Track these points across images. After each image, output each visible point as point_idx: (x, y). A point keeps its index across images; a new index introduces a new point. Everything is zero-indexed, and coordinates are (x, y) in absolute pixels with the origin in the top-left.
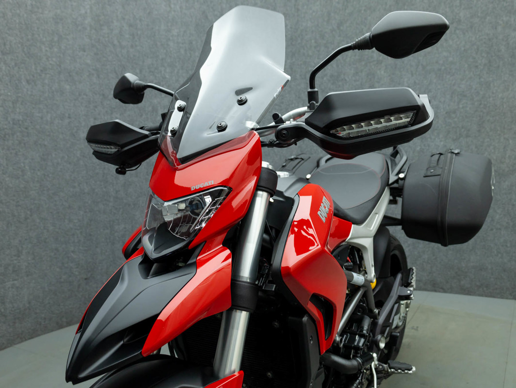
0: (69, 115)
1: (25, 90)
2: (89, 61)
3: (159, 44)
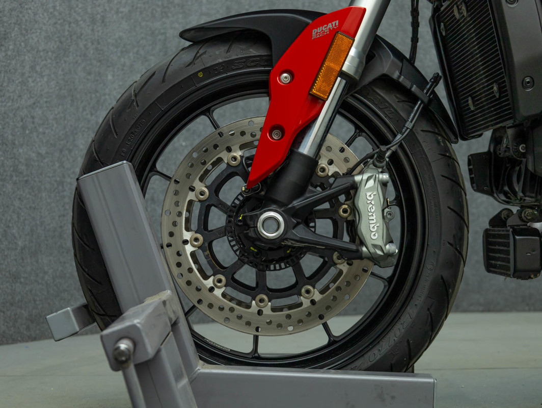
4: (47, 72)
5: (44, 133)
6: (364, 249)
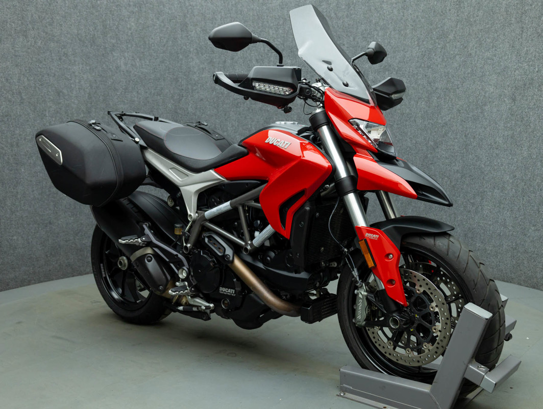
3: (373, 8)
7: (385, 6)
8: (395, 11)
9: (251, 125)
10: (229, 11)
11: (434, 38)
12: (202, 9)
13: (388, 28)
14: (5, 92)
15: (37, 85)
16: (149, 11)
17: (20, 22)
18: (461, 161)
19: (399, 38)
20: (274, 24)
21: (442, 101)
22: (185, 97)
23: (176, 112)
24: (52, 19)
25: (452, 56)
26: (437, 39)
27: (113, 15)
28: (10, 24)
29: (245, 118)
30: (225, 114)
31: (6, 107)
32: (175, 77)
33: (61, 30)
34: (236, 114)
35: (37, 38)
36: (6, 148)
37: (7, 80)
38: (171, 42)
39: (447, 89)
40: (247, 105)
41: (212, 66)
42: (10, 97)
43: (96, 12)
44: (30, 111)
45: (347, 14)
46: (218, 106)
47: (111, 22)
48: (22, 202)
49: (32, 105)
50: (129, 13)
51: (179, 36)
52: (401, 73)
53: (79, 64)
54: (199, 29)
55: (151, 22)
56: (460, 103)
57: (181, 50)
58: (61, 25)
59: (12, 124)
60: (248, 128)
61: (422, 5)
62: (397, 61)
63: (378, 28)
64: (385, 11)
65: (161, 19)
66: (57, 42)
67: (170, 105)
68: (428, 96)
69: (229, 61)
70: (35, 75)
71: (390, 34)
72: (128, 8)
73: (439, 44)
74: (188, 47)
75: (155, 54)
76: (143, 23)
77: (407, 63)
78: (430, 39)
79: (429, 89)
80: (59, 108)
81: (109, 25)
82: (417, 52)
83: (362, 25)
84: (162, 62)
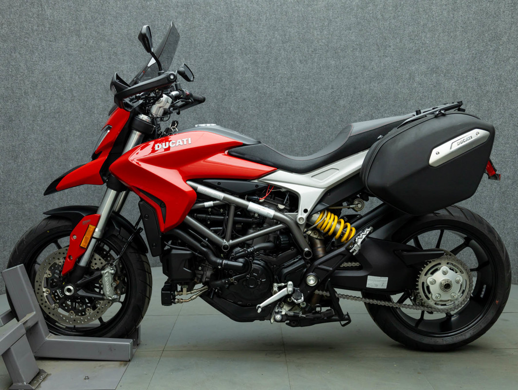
0: (332, 86)
1: (298, 68)
2: (353, 38)
4: (38, 168)
5: (38, 196)
6: (105, 297)
7: (434, 8)
8: (445, 13)
9: (293, 125)
10: (274, 11)
11: (485, 41)
12: (248, 10)
13: (437, 30)
14: (57, 89)
15: (88, 83)
16: (196, 12)
17: (74, 22)
18: (512, 167)
19: (448, 40)
20: (319, 25)
21: (493, 105)
22: (228, 97)
23: (219, 112)
24: (104, 19)
25: (505, 59)
26: (489, 41)
27: (162, 15)
28: (65, 24)
29: (287, 118)
30: (267, 115)
31: (58, 104)
32: (219, 76)
33: (112, 29)
34: (277, 115)
35: (89, 38)
36: (56, 144)
37: (60, 78)
38: (216, 42)
39: (499, 92)
40: (289, 105)
41: (256, 66)
42: (62, 94)
43: (146, 12)
44: (79, 108)
45: (394, 15)
46: (260, 106)
47: (160, 22)
48: (69, 197)
49: (82, 102)
50: (176, 14)
51: (224, 37)
52: (449, 75)
53: (127, 63)
54: (244, 30)
55: (197, 23)
56: (513, 107)
57: (225, 50)
58: (112, 25)
59: (63, 120)
60: (289, 129)
61: (474, 7)
62: (445, 63)
63: (427, 30)
64: (434, 12)
65: (207, 19)
66: (108, 42)
67: (213, 105)
68: (478, 99)
69: (272, 61)
70: (86, 73)
71: (438, 36)
72: (176, 9)
73: (491, 46)
74: (232, 47)
75: (201, 54)
76: (189, 23)
77: (456, 65)
78: (481, 41)
79: (479, 92)
80: (107, 106)
81: (158, 24)
82: (467, 55)
83: (410, 27)
84: (207, 62)
